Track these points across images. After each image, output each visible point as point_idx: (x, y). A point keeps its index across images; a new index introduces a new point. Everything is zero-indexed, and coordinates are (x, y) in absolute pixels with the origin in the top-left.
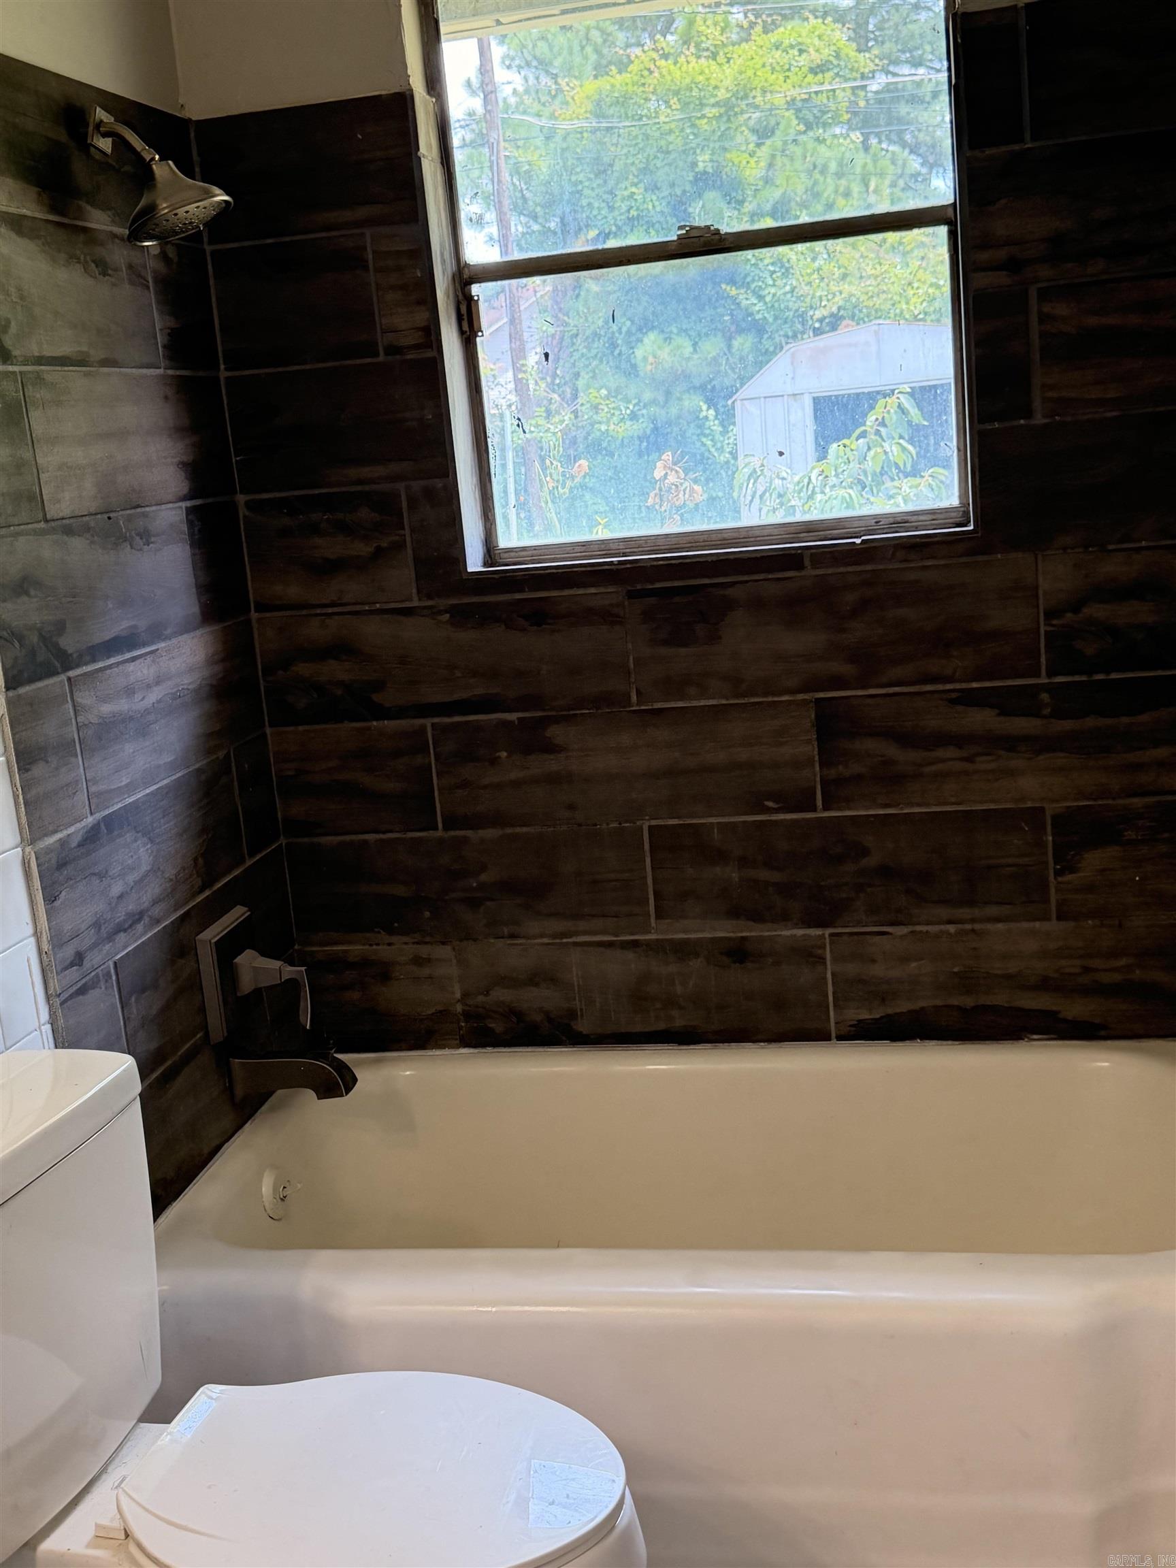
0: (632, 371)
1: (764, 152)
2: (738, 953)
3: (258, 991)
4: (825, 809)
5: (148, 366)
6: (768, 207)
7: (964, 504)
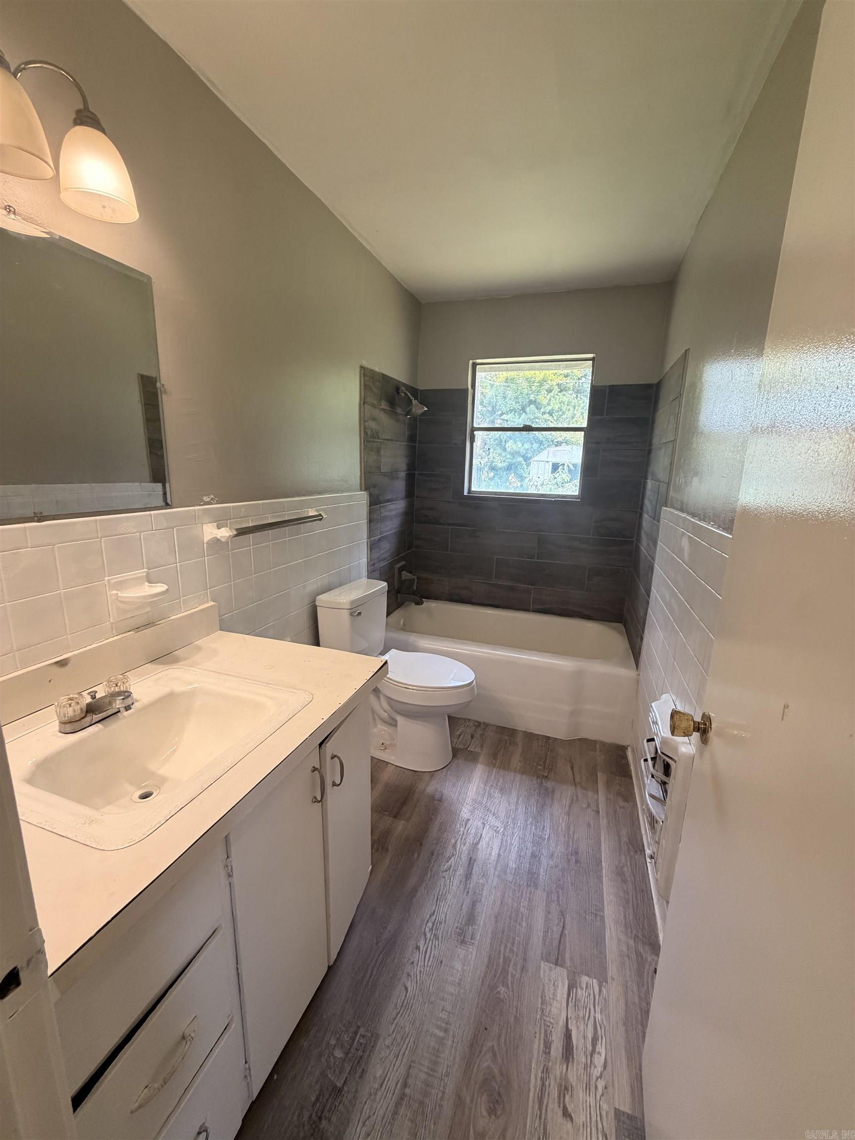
0: (505, 450)
1: (548, 397)
2: (512, 589)
3: (405, 580)
4: (537, 559)
5: (403, 442)
6: (547, 411)
7: (579, 494)
